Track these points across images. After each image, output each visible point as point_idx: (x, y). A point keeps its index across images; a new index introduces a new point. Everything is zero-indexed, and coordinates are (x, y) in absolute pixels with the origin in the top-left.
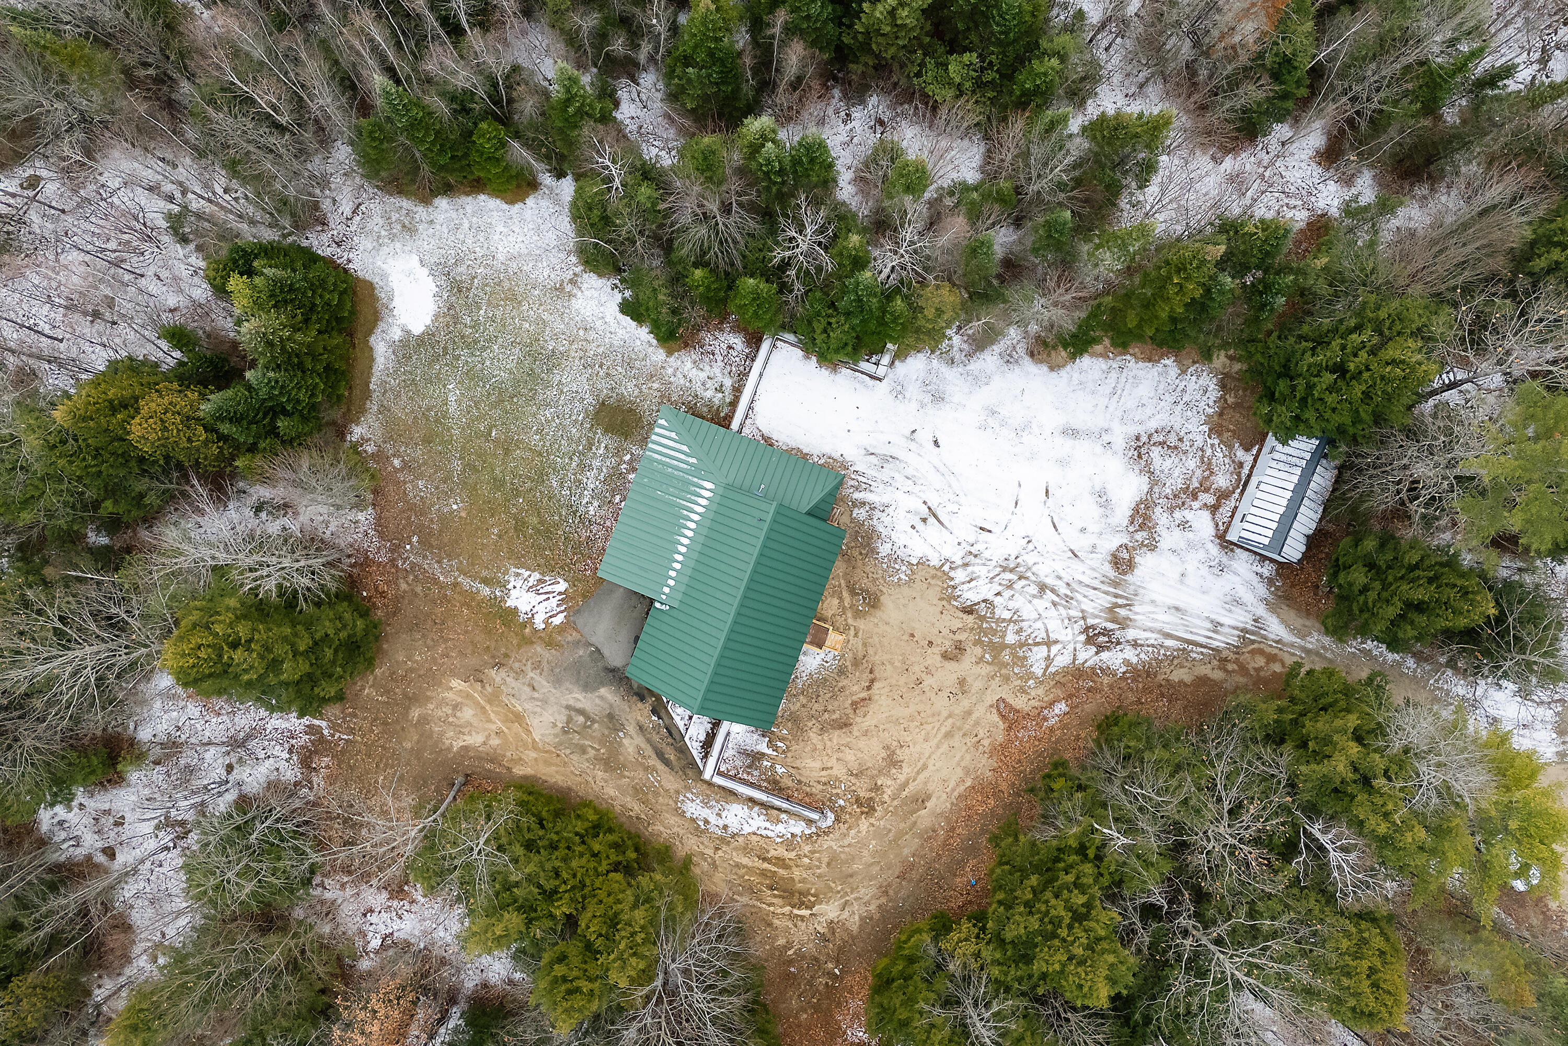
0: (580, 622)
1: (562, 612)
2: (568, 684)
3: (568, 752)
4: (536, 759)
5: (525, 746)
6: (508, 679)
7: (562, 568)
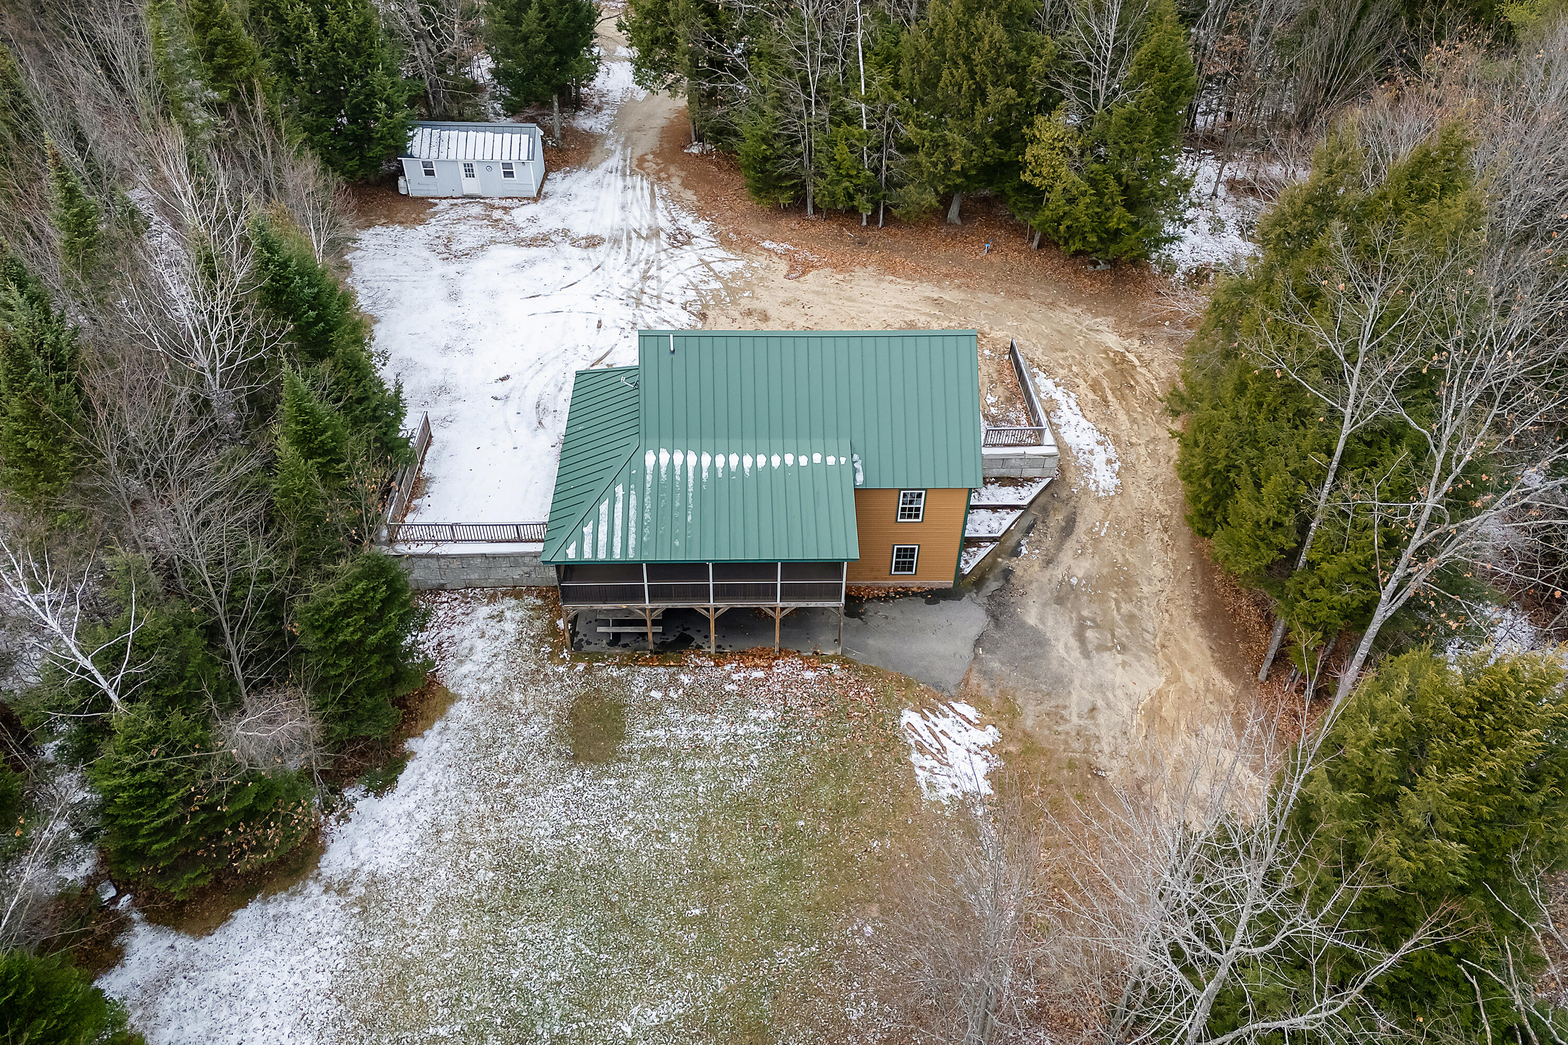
0: (952, 679)
1: (952, 709)
2: (1054, 665)
3: (1148, 636)
4: (1192, 671)
5: (1184, 690)
6: (1107, 750)
7: (882, 726)
